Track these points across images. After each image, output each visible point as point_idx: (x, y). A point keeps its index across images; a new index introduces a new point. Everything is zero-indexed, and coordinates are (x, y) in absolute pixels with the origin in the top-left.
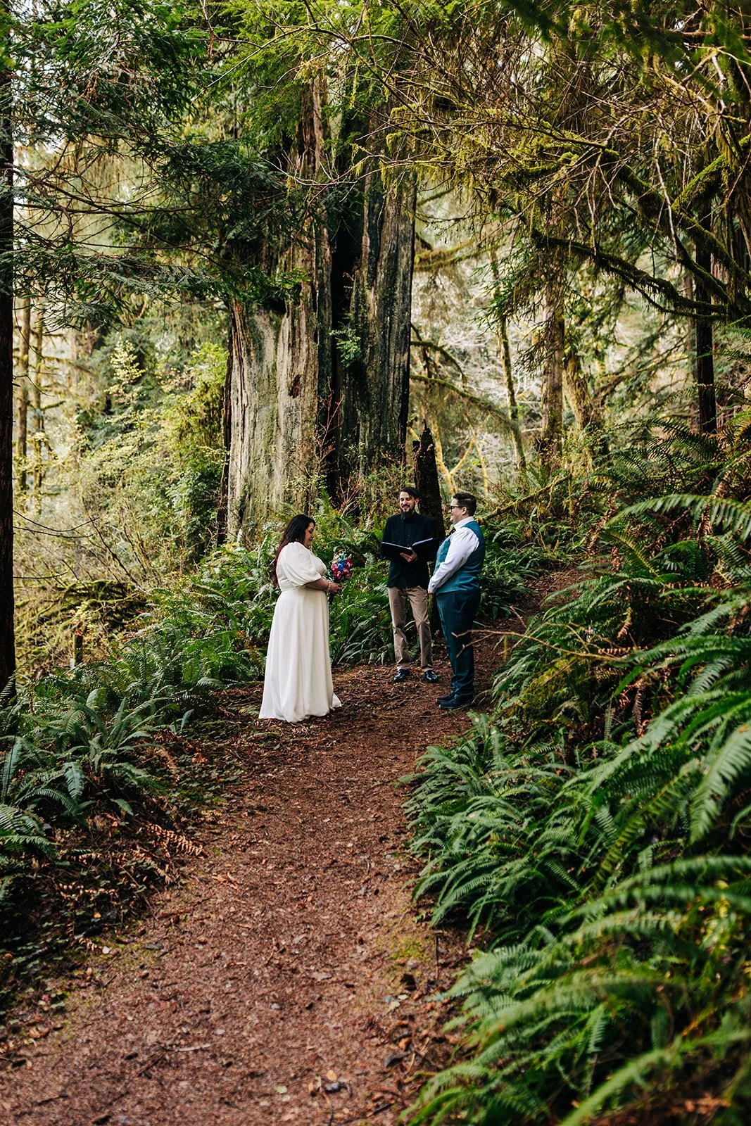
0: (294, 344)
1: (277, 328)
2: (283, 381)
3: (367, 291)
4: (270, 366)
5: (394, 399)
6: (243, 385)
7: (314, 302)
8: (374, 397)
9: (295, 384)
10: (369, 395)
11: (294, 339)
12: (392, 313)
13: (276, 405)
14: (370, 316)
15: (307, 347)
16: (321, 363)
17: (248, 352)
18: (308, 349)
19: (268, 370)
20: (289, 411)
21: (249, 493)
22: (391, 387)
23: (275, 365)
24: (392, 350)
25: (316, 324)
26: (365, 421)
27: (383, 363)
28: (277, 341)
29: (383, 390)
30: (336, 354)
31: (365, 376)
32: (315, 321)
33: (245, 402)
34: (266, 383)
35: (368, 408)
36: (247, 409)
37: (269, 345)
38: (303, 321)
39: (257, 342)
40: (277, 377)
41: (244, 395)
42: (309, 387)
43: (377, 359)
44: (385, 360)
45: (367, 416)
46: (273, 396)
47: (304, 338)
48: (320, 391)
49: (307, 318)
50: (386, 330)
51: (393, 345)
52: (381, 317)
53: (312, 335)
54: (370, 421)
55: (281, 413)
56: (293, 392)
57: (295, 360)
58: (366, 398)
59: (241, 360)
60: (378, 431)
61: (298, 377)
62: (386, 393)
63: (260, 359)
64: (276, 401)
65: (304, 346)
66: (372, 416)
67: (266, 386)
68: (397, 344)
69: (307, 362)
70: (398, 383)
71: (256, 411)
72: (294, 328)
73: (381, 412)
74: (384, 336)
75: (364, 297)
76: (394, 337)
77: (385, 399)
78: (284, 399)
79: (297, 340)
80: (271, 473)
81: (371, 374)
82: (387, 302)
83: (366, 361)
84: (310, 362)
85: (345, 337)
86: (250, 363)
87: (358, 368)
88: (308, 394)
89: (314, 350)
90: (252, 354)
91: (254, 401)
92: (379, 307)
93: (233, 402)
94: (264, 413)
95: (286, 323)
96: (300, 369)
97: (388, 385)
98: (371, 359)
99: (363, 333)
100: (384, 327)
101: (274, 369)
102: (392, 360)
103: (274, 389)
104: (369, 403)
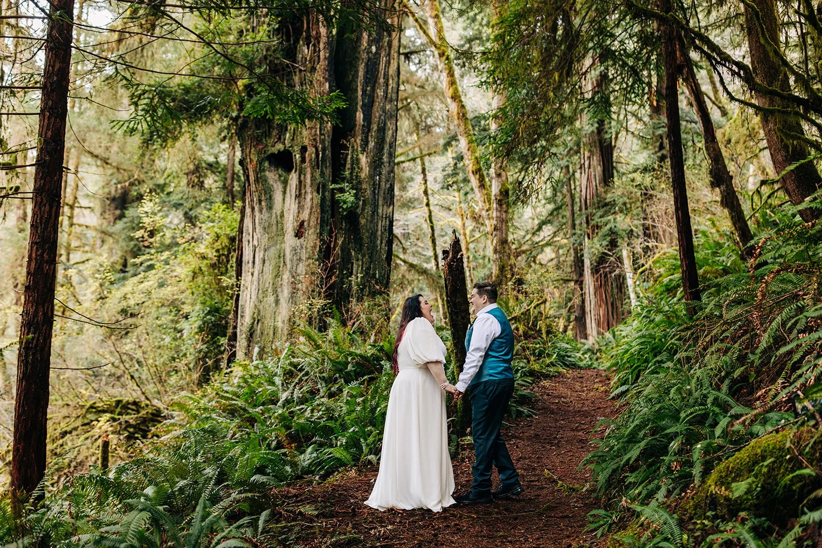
0: (300, 194)
1: (285, 183)
2: (290, 225)
3: (361, 156)
4: (278, 213)
5: (381, 243)
6: (254, 229)
7: (318, 161)
8: (366, 240)
9: (300, 228)
10: (361, 239)
11: (300, 190)
12: (380, 174)
13: (283, 245)
14: (363, 175)
15: (311, 198)
16: (323, 211)
17: (260, 201)
18: (312, 199)
19: (277, 217)
20: (294, 249)
21: (257, 320)
22: (379, 233)
23: (282, 212)
24: (380, 203)
25: (319, 179)
26: (357, 260)
27: (373, 213)
28: (284, 193)
29: (374, 234)
30: (335, 203)
31: (358, 223)
32: (318, 176)
33: (256, 243)
34: (274, 228)
35: (360, 250)
36: (257, 251)
37: (278, 196)
38: (309, 176)
39: (267, 195)
40: (284, 222)
41: (255, 237)
42: (312, 231)
43: (368, 209)
44: (375, 211)
45: (360, 256)
46: (280, 238)
47: (309, 190)
48: (321, 234)
49: (312, 176)
50: (376, 187)
51: (381, 199)
52: (372, 177)
53: (316, 188)
54: (362, 260)
55: (288, 252)
56: (299, 234)
57: (301, 207)
58: (359, 241)
59: (253, 209)
60: (369, 268)
61: (303, 222)
62: (376, 237)
63: (270, 208)
64: (283, 242)
65: (309, 197)
66: (364, 256)
67: (275, 230)
68: (384, 199)
69: (311, 209)
70: (385, 230)
71: (265, 250)
72: (300, 182)
73: (372, 253)
74: (374, 192)
75: (358, 160)
76: (382, 193)
77: (375, 242)
78: (290, 240)
79: (303, 191)
80: (277, 302)
81: (363, 221)
82: (376, 164)
83: (359, 211)
84: (314, 210)
85: (342, 190)
86: (261, 211)
87: (352, 216)
88: (311, 237)
89: (317, 200)
90: (263, 203)
91: (265, 240)
92: (370, 167)
93: (245, 243)
94: (273, 252)
95: (293, 178)
96: (305, 215)
97: (377, 230)
98: (363, 209)
99: (357, 187)
100: (374, 184)
101: (282, 216)
102: (380, 211)
103: (281, 232)
104: (361, 245)
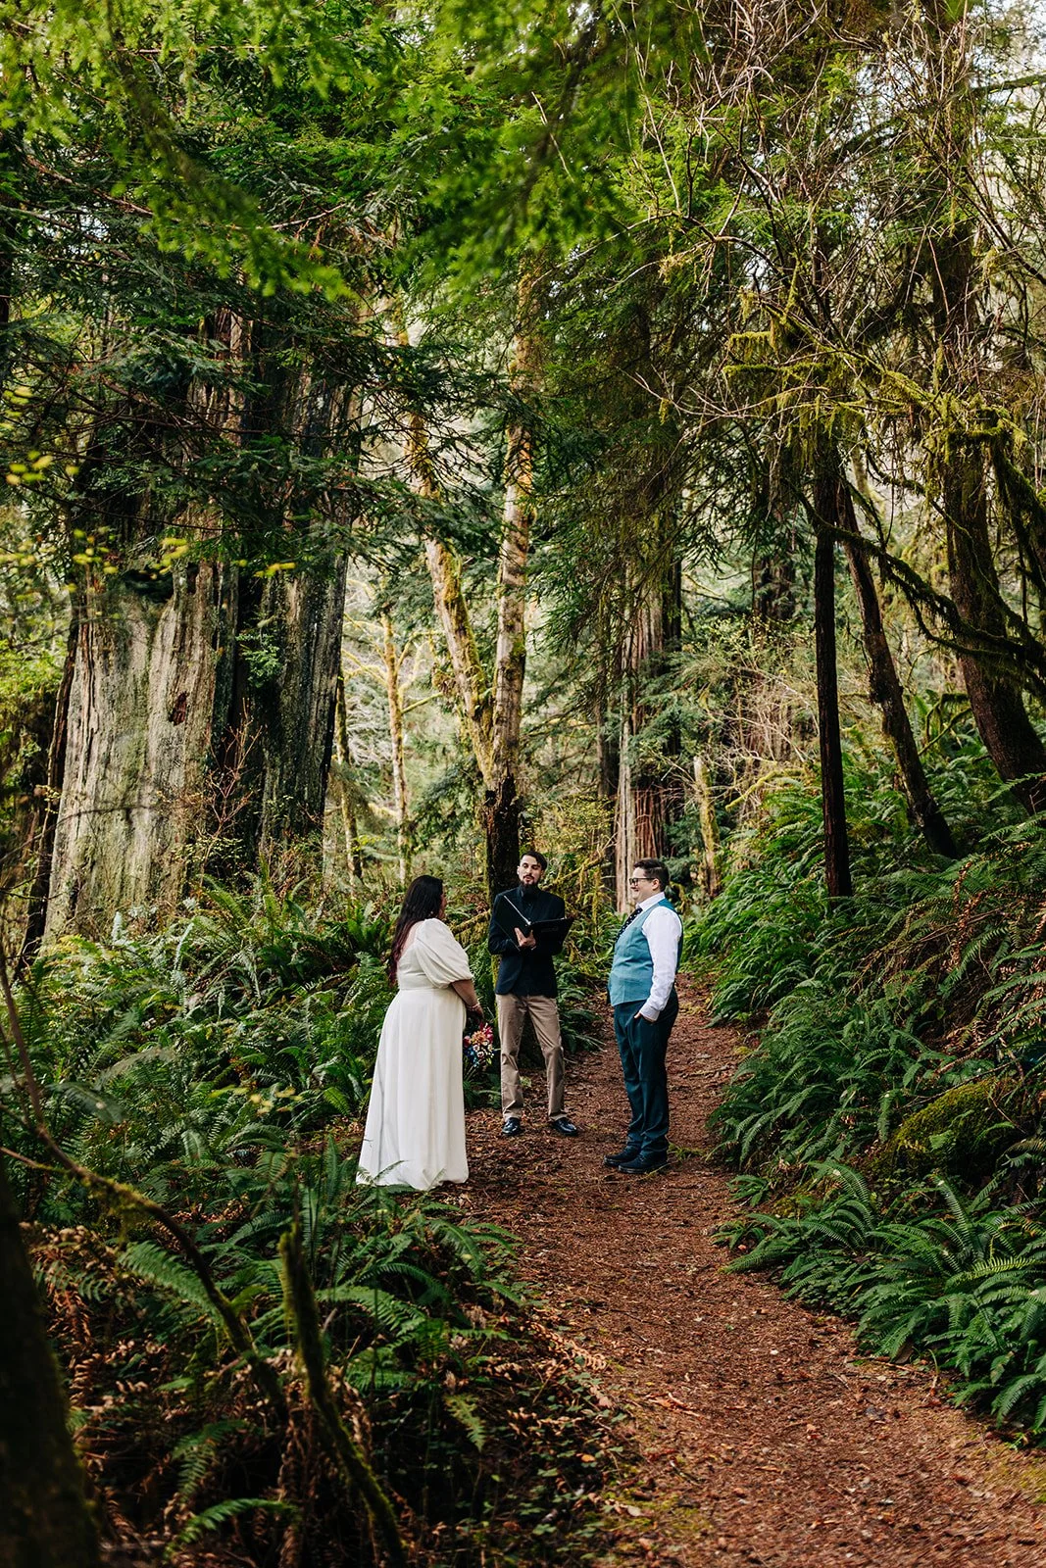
0: (182, 647)
1: (153, 623)
2: (159, 699)
3: (288, 585)
4: (139, 676)
5: (316, 739)
6: (92, 700)
7: (216, 592)
8: (289, 733)
9: (178, 706)
10: (282, 730)
11: (183, 640)
12: (320, 619)
13: (145, 733)
14: (290, 620)
15: (200, 652)
16: (219, 679)
17: (106, 654)
18: (203, 657)
19: (135, 682)
20: (166, 744)
21: (91, 859)
22: (313, 721)
23: (146, 675)
24: (317, 669)
25: (216, 623)
26: (273, 767)
27: (304, 686)
28: (151, 641)
29: (303, 724)
30: (241, 667)
31: (279, 702)
32: (214, 618)
33: (94, 725)
34: (131, 701)
35: (279, 749)
36: (96, 738)
37: (139, 649)
38: (199, 617)
39: (122, 641)
40: (150, 692)
41: (93, 715)
42: (200, 711)
43: (296, 680)
44: (307, 684)
45: (277, 760)
46: (140, 720)
47: (198, 640)
48: (215, 718)
49: (206, 616)
50: (310, 640)
51: (318, 663)
52: (305, 623)
53: (210, 638)
54: (281, 766)
55: (153, 745)
56: (176, 715)
57: (181, 670)
58: (275, 733)
59: (91, 664)
60: (292, 782)
61: (184, 696)
62: (306, 729)
63: (124, 665)
64: (145, 727)
65: (197, 653)
66: (284, 760)
67: (131, 704)
68: (324, 662)
69: (200, 675)
70: (323, 716)
71: (111, 740)
72: (184, 626)
73: (298, 756)
74: (307, 650)
75: (283, 593)
76: (321, 651)
77: (304, 738)
78: (158, 726)
79: (188, 642)
80: (130, 833)
81: (286, 700)
82: (313, 603)
83: (280, 682)
84: (204, 676)
85: (254, 645)
86: (106, 669)
87: (269, 692)
88: (198, 723)
89: (214, 656)
90: (111, 657)
91: (111, 723)
92: (303, 608)
93: (72, 723)
94: (126, 744)
95: (171, 617)
96: (189, 684)
97: (310, 717)
98: (288, 679)
99: (280, 638)
100: (309, 636)
101: (146, 681)
102: (316, 683)
103: (143, 710)
104: (282, 741)
